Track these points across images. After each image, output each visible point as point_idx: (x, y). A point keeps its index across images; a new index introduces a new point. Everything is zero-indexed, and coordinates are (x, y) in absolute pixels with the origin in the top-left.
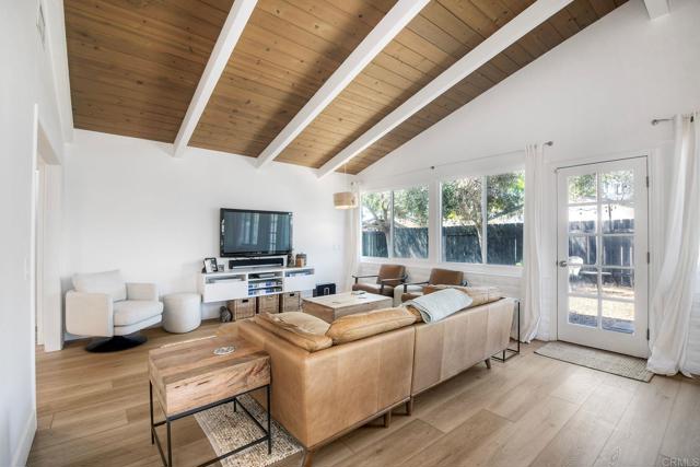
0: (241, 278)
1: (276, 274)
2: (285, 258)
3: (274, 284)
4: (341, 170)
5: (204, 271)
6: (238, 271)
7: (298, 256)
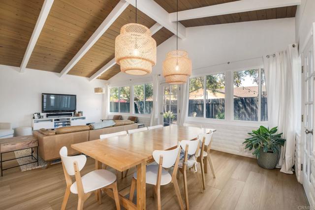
0: (52, 121)
1: (68, 119)
2: (73, 113)
3: (66, 123)
4: (98, 78)
5: (34, 118)
6: (50, 118)
7: (79, 112)
